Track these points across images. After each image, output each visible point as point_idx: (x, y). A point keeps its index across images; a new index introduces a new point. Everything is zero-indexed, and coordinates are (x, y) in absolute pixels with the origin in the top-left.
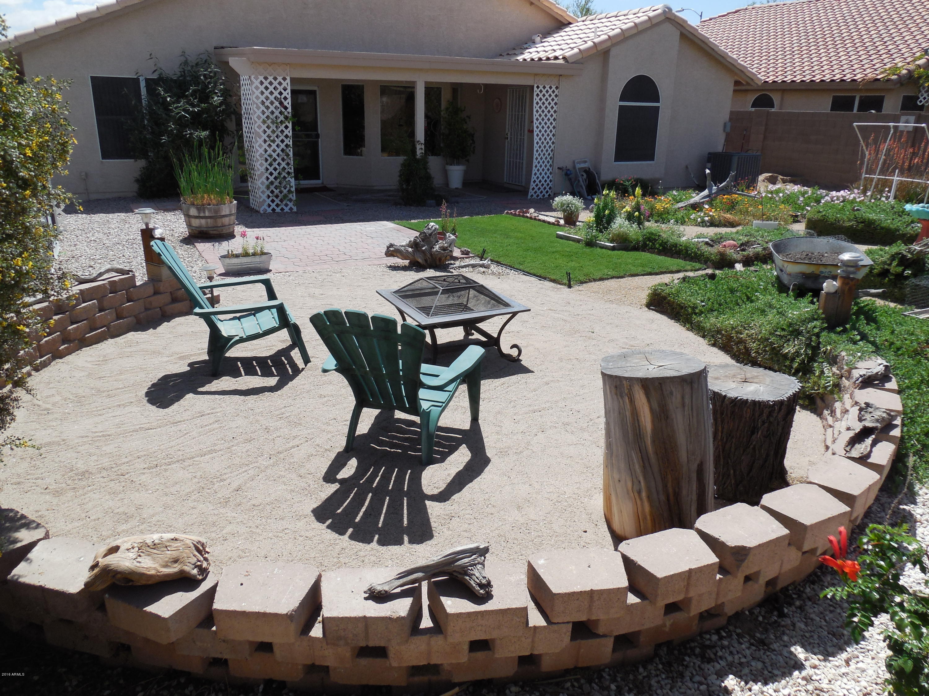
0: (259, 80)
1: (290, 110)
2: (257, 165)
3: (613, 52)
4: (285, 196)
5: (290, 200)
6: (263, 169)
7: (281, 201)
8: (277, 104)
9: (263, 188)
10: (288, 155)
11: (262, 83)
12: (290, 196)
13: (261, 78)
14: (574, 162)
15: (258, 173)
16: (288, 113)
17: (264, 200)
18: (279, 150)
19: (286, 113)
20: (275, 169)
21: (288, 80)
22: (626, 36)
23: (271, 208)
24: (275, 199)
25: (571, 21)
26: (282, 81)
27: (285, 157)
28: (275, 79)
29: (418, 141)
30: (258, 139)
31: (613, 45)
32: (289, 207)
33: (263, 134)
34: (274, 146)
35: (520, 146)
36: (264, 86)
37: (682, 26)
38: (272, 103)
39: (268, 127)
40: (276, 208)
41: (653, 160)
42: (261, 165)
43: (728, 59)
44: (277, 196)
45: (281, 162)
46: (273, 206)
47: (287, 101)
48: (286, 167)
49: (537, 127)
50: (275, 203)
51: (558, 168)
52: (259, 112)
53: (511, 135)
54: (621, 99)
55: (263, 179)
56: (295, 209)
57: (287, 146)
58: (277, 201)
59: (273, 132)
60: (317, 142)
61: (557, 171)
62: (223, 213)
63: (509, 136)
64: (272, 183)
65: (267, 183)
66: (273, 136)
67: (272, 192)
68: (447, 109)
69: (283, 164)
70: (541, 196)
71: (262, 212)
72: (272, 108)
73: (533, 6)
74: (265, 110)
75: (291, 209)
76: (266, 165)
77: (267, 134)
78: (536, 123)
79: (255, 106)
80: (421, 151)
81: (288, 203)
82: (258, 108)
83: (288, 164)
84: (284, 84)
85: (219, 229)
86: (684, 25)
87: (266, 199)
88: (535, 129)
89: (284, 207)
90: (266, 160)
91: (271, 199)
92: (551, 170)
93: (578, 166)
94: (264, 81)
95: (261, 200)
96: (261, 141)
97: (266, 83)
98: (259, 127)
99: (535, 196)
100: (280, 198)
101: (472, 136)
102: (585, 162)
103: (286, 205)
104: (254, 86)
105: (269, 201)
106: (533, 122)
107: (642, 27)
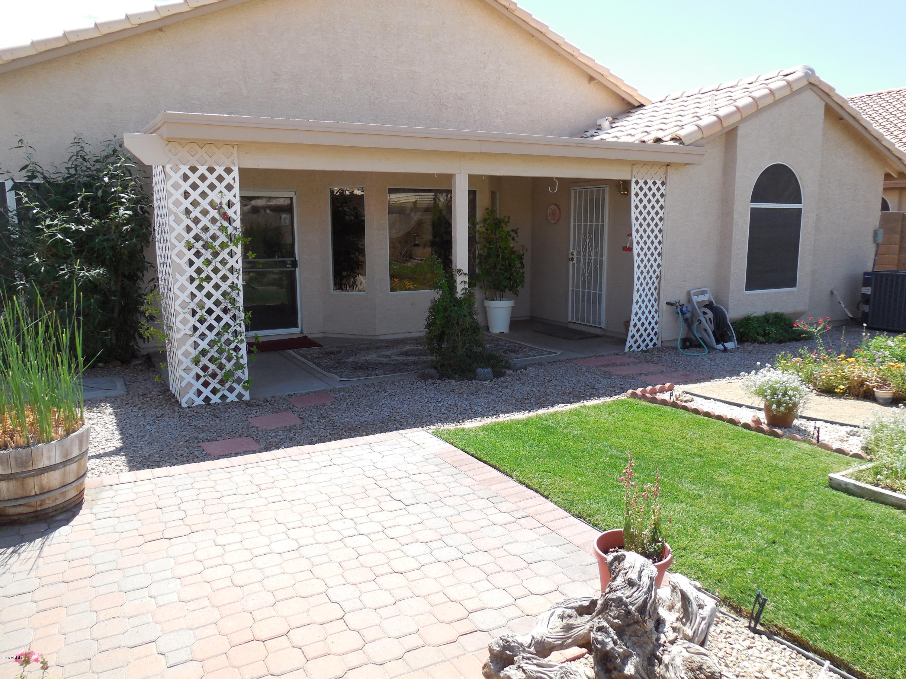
0: (181, 173)
1: (238, 223)
2: (177, 322)
3: (741, 131)
4: (230, 374)
5: (239, 381)
6: (187, 329)
7: (222, 383)
8: (213, 213)
9: (187, 362)
10: (233, 302)
11: (186, 178)
12: (239, 373)
13: (185, 169)
14: (689, 293)
15: (178, 336)
16: (236, 229)
17: (190, 385)
18: (217, 295)
19: (230, 230)
20: (211, 328)
21: (236, 173)
22: (760, 106)
23: (203, 396)
24: (210, 379)
25: (643, 103)
26: (224, 174)
27: (229, 306)
28: (211, 170)
29: (460, 270)
30: (178, 276)
31: (743, 120)
32: (236, 393)
33: (187, 267)
34: (208, 287)
35: (596, 270)
36: (190, 182)
37: (828, 95)
38: (205, 212)
39: (198, 254)
40: (211, 396)
41: (794, 285)
42: (184, 322)
43: (884, 143)
44: (214, 375)
45: (222, 315)
46: (206, 392)
47: (233, 209)
48: (231, 322)
49: (638, 243)
50: (210, 388)
51: (668, 303)
52: (180, 229)
53: (579, 253)
54: (754, 199)
55: (188, 346)
56: (247, 396)
57: (233, 286)
58: (214, 383)
59: (208, 262)
60: (293, 274)
61: (664, 307)
62: (45, 463)
63: (575, 257)
64: (204, 353)
65: (195, 353)
66: (208, 271)
67: (205, 368)
68: (485, 220)
69: (226, 318)
70: (643, 347)
71: (184, 405)
72: (205, 221)
73: (593, 82)
74: (192, 225)
75: (240, 396)
76: (193, 321)
77: (195, 267)
78: (636, 237)
79: (172, 217)
80: (463, 286)
81: (235, 385)
82: (178, 221)
83: (234, 318)
84: (228, 179)
85: (32, 501)
86: (831, 94)
87: (194, 382)
88: (635, 245)
89: (227, 393)
90: (194, 313)
91: (202, 380)
92: (656, 306)
93: (696, 299)
94: (189, 173)
95: (183, 384)
96: (183, 280)
97: (194, 178)
98: (180, 255)
99: (635, 347)
100: (219, 378)
101: (521, 258)
102: (704, 293)
103: (231, 390)
104: (170, 182)
105: (198, 385)
106: (631, 235)
107: (778, 96)
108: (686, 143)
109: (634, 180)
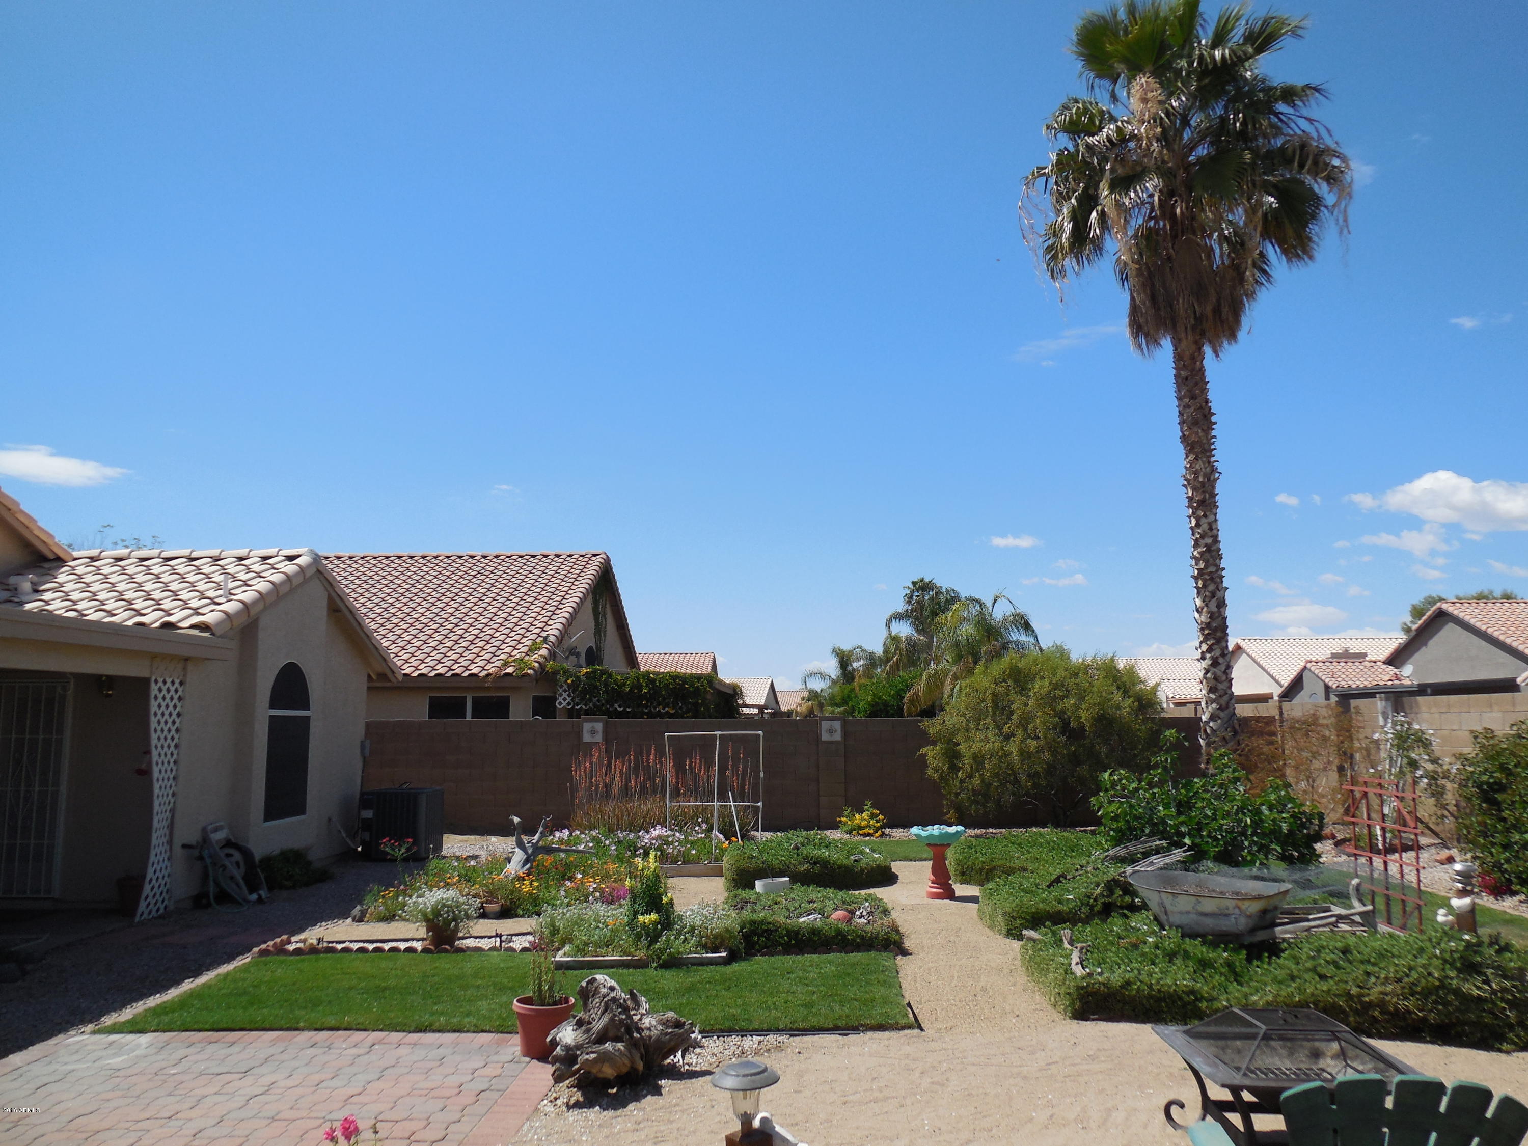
3: (263, 623)
25: (61, 556)
31: (265, 609)
37: (331, 585)
41: (305, 812)
49: (157, 763)
51: (184, 846)
54: (272, 704)
70: (154, 912)
78: (155, 756)
86: (334, 584)
88: (154, 767)
92: (168, 852)
93: (214, 837)
99: (146, 913)
102: (222, 827)
106: (150, 752)
107: (296, 582)
108: (218, 633)
109: (153, 679)
